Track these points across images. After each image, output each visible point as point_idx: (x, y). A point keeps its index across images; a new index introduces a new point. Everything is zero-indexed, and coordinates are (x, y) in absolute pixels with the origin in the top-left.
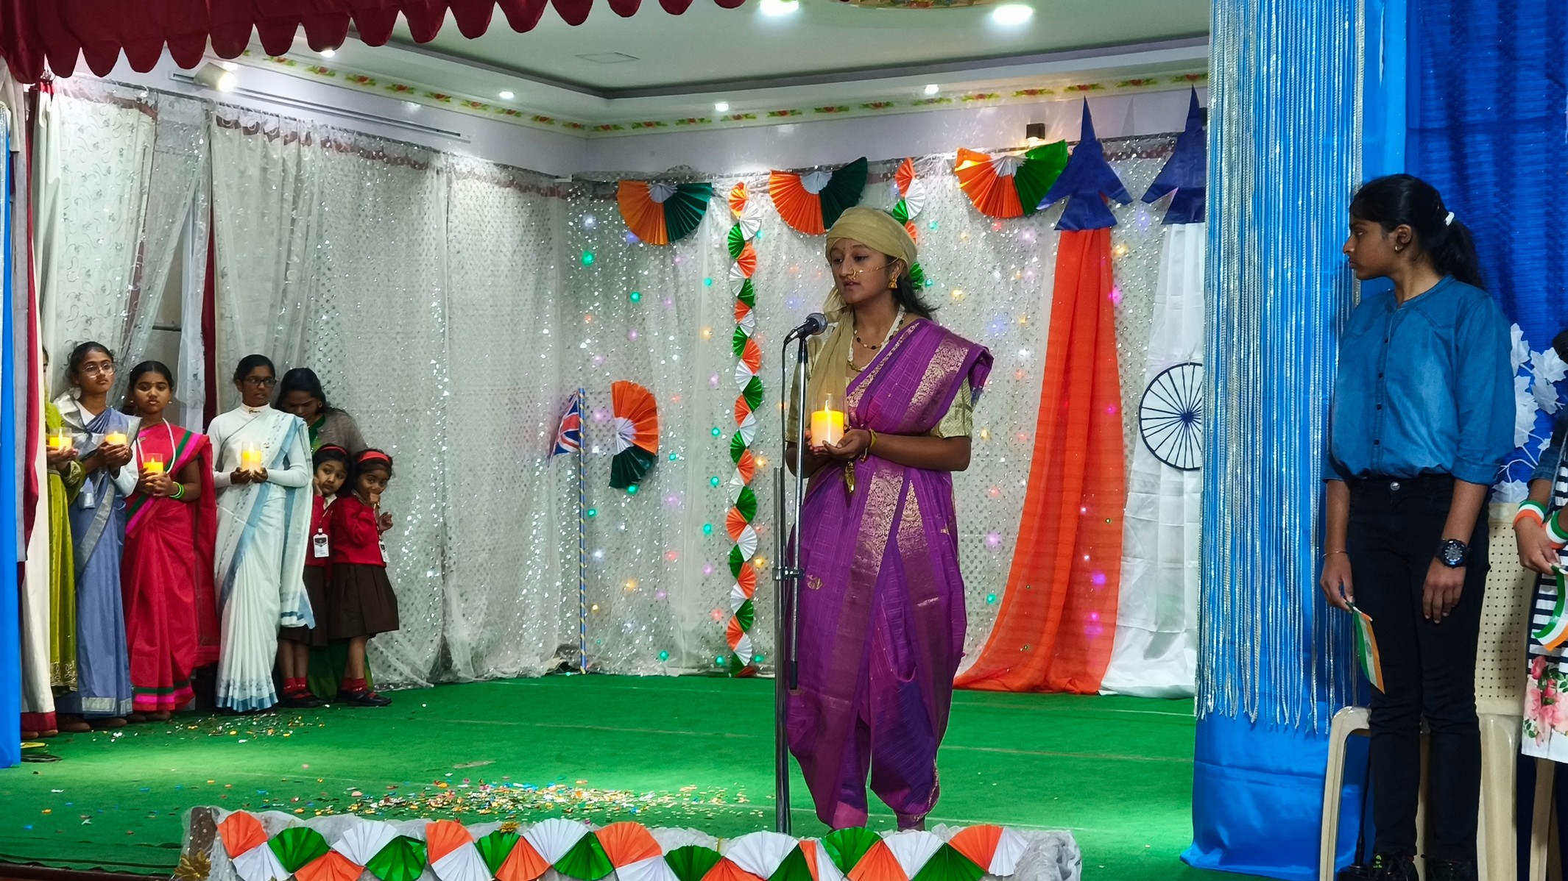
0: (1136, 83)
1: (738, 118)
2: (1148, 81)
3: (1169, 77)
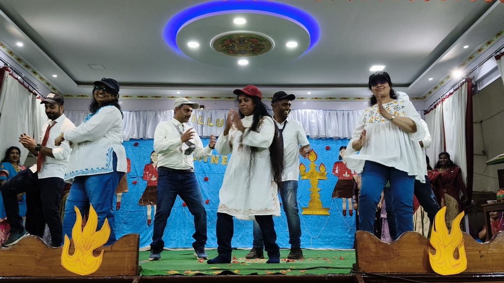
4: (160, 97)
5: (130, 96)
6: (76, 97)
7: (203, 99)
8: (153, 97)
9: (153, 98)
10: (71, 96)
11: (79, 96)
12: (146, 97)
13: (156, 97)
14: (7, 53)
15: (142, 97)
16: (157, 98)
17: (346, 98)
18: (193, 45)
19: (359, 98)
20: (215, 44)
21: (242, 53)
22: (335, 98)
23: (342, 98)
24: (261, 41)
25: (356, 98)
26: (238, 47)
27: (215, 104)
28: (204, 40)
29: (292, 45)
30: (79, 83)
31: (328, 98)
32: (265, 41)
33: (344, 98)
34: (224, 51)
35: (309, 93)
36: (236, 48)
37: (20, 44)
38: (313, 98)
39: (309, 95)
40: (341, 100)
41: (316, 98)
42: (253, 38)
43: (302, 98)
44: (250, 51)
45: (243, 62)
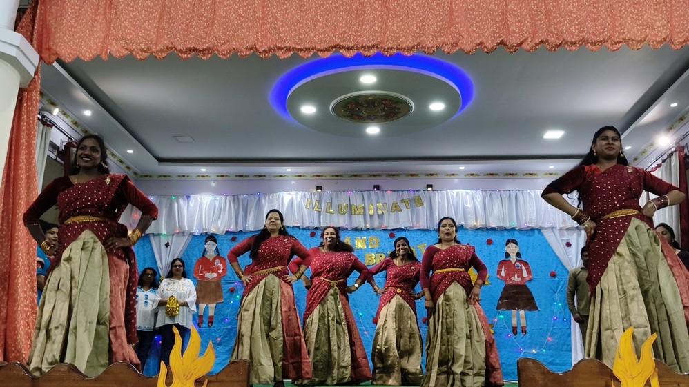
0: (355, 175)
1: (204, 176)
2: (360, 175)
3: (367, 175)
4: (265, 176)
5: (226, 176)
6: (156, 178)
7: (321, 177)
8: (256, 176)
9: (256, 178)
10: (150, 176)
11: (160, 176)
12: (247, 176)
13: (260, 176)
14: (71, 124)
15: (241, 176)
16: (261, 178)
17: (512, 174)
18: (308, 110)
19: (530, 174)
20: (336, 108)
21: (371, 118)
22: (497, 174)
23: (507, 174)
24: (396, 103)
25: (526, 174)
26: (366, 112)
27: (337, 183)
28: (322, 105)
29: (437, 107)
30: (161, 160)
31: (488, 174)
32: (402, 103)
33: (510, 174)
34: (348, 116)
35: (462, 167)
36: (364, 113)
37: (88, 113)
38: (468, 175)
39: (461, 171)
40: (506, 177)
41: (472, 175)
42: (386, 100)
43: (453, 175)
44: (382, 116)
45: (373, 130)
